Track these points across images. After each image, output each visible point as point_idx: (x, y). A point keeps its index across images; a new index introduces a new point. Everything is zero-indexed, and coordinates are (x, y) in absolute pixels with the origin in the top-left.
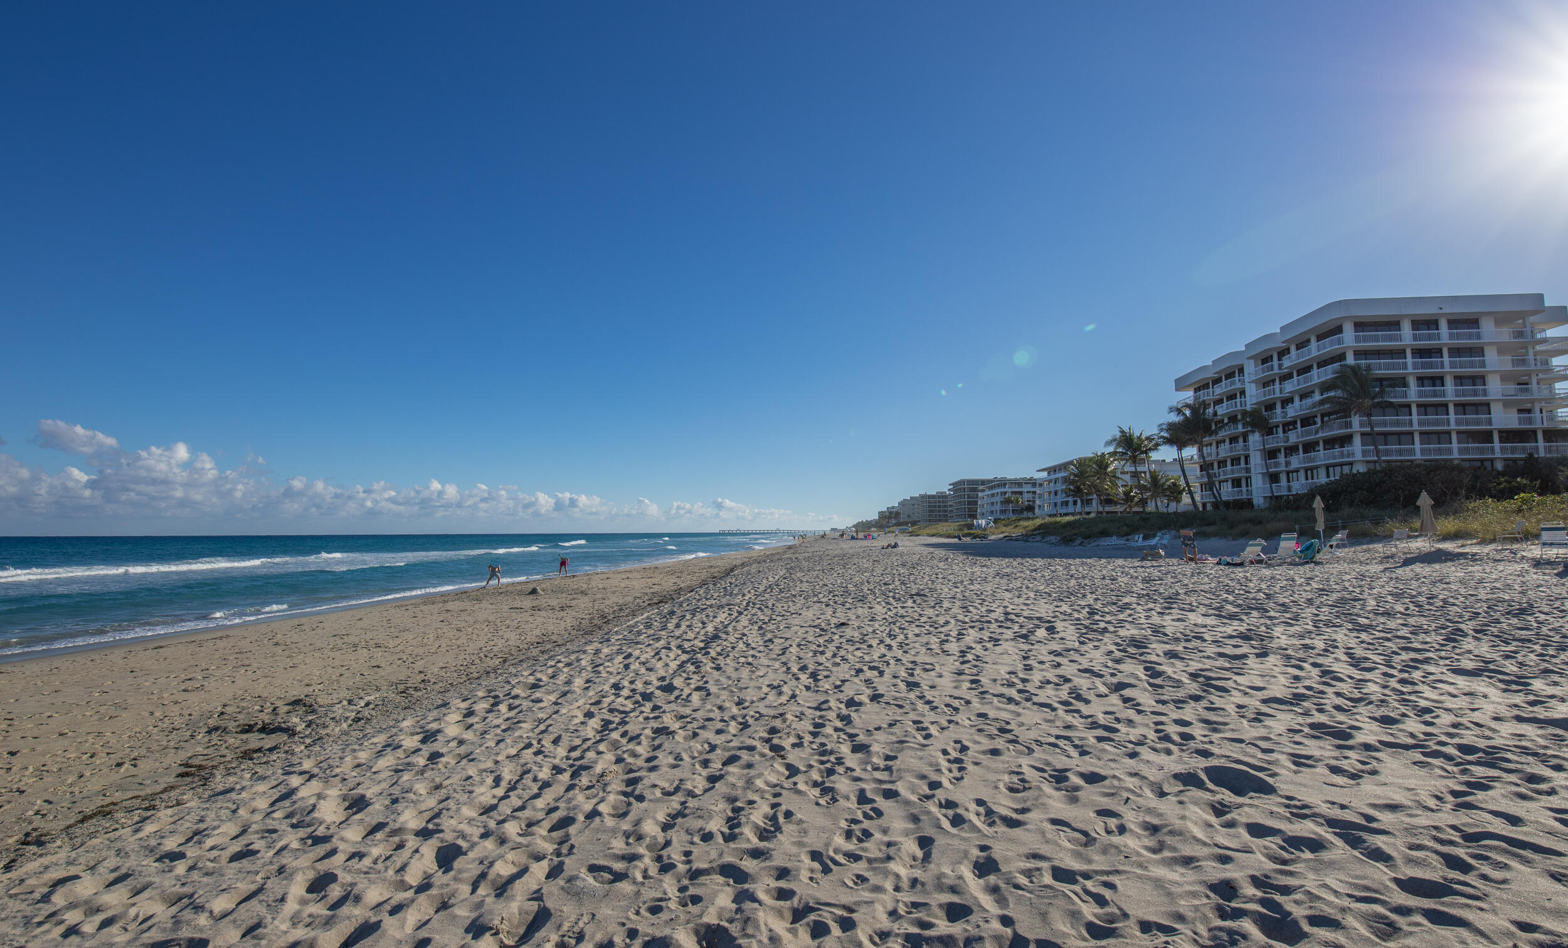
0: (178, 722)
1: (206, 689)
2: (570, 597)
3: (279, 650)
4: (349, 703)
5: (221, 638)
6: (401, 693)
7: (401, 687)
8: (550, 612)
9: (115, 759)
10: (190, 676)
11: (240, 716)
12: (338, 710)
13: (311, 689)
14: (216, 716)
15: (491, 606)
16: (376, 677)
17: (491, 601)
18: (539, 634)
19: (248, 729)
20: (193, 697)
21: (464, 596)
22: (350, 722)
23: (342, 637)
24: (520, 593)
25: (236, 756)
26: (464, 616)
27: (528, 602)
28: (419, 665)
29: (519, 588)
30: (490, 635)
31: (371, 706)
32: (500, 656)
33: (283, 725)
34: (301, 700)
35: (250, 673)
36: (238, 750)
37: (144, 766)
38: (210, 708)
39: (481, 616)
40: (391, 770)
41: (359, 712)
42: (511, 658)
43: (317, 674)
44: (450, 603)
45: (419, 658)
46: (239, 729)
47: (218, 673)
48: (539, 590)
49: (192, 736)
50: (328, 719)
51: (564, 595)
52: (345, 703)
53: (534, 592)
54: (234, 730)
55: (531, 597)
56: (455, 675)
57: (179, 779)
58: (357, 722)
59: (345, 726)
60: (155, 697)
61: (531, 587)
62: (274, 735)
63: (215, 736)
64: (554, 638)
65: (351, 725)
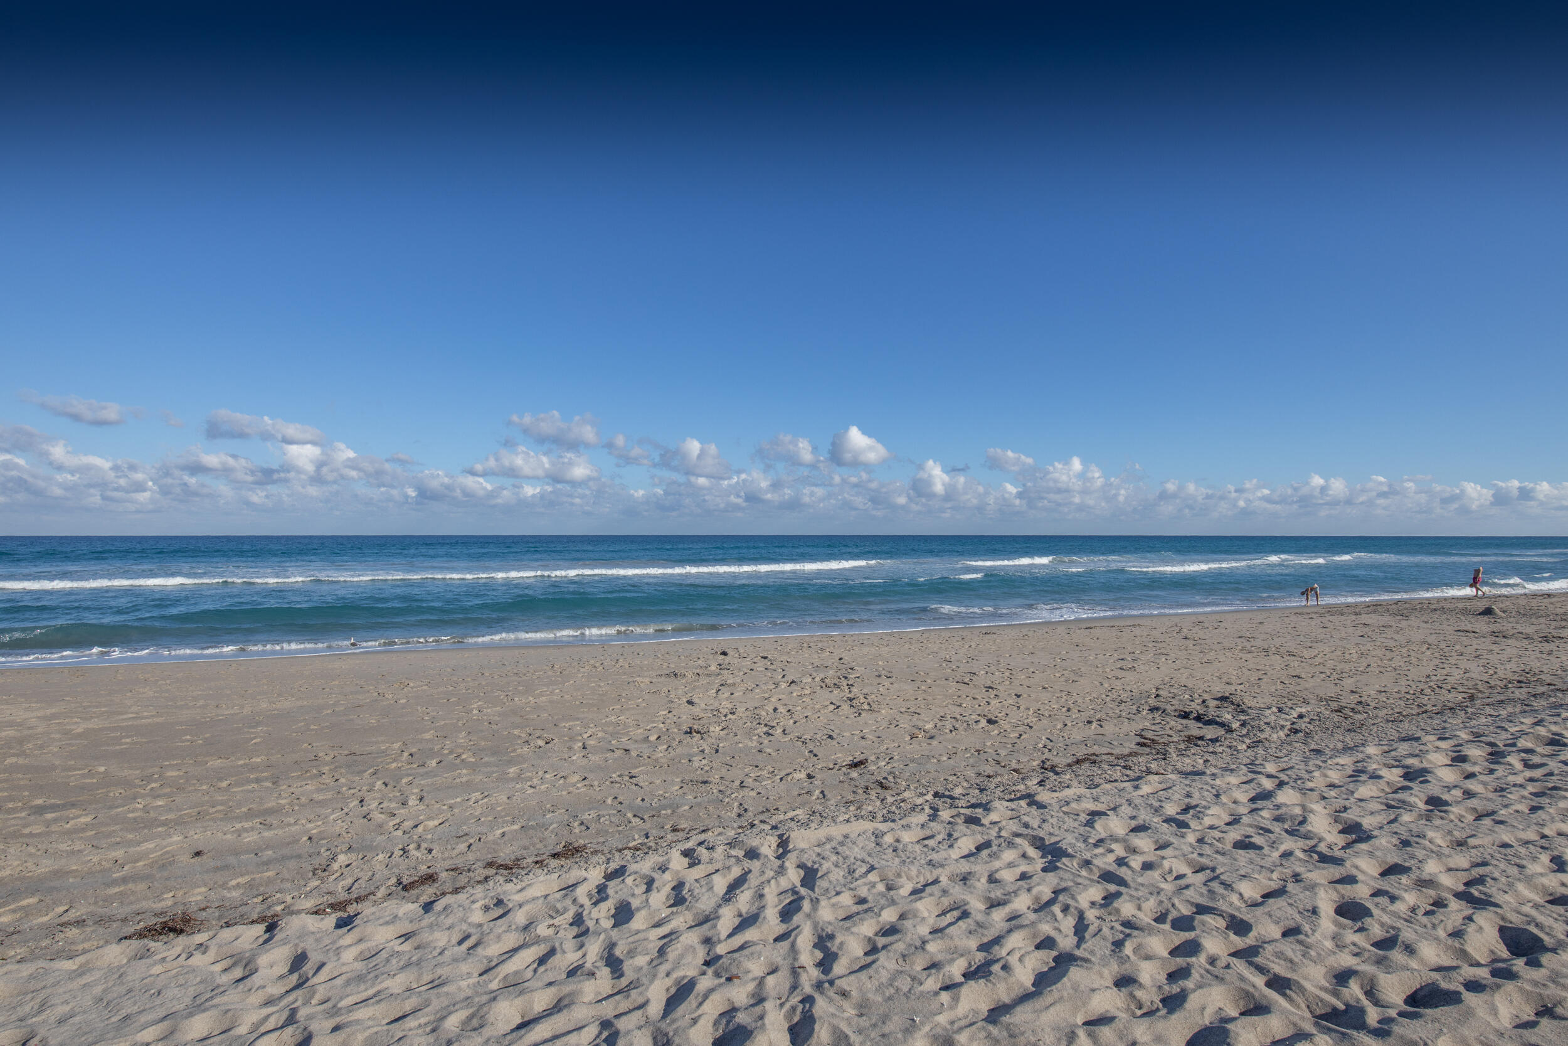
0: (1124, 696)
1: (1138, 670)
2: (1558, 624)
3: (1190, 643)
4: (1280, 711)
5: (1134, 626)
6: (1336, 711)
7: (1334, 705)
8: (1527, 642)
9: (1085, 716)
10: (1122, 657)
11: (1174, 702)
12: (1270, 715)
13: (1233, 688)
14: (1153, 696)
15: (1425, 625)
16: (1299, 688)
17: (1423, 618)
18: (1518, 670)
19: (1185, 715)
20: (1130, 676)
21: (1379, 608)
22: (1286, 731)
23: (1248, 639)
24: (1465, 612)
25: (1180, 738)
26: (1389, 633)
27: (1482, 625)
28: (1349, 683)
29: (1460, 605)
30: (1437, 662)
31: (1306, 720)
32: (1461, 689)
33: (1218, 719)
34: (1227, 698)
35: (1170, 662)
36: (1181, 733)
37: (1109, 728)
38: (1145, 688)
39: (1416, 636)
40: (1382, 803)
41: (1293, 723)
42: (1480, 695)
43: (1235, 673)
44: (1363, 616)
45: (1344, 675)
46: (1177, 714)
47: (1143, 657)
48: (1497, 611)
49: (1139, 712)
50: (1262, 723)
51: (1542, 620)
52: (1275, 709)
53: (1488, 612)
54: (1173, 714)
55: (1486, 618)
56: (1402, 703)
57: (1139, 747)
58: (1295, 733)
59: (1282, 734)
60: (1100, 670)
61: (1481, 605)
62: (1211, 727)
63: (1157, 714)
64: (1547, 678)
65: (1288, 735)
